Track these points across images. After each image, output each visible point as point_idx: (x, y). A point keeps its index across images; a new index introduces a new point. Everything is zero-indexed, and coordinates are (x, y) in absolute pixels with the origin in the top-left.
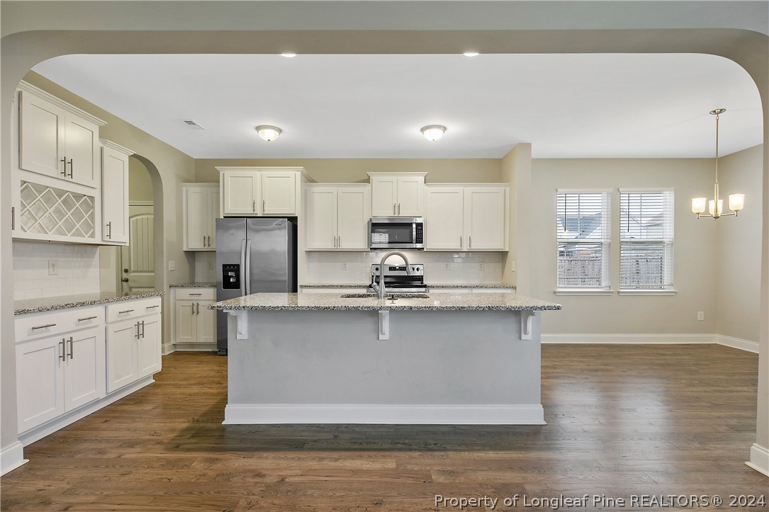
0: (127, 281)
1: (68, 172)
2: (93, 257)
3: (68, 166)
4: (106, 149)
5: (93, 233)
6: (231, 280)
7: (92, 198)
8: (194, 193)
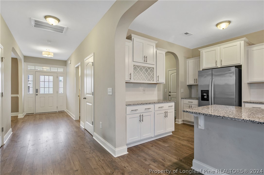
0: (170, 95)
1: (146, 60)
2: (155, 88)
3: (146, 58)
4: (157, 51)
5: (154, 80)
6: (205, 97)
7: (153, 68)
8: (191, 62)
